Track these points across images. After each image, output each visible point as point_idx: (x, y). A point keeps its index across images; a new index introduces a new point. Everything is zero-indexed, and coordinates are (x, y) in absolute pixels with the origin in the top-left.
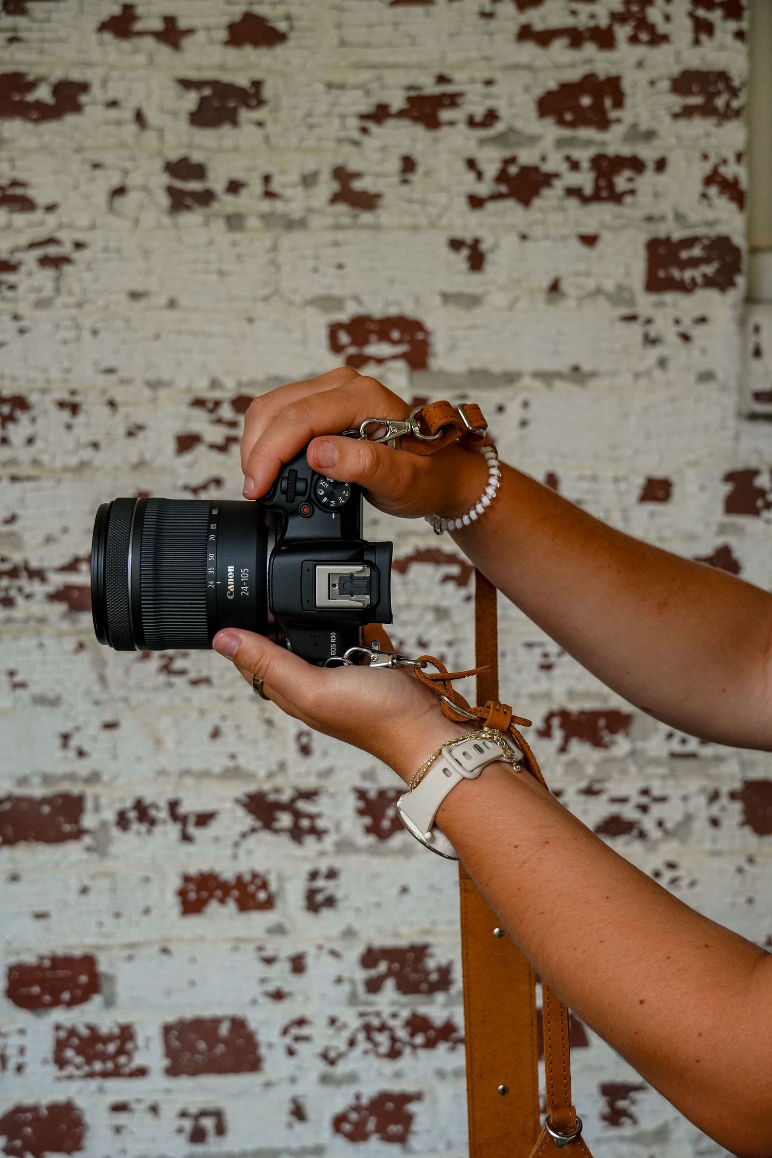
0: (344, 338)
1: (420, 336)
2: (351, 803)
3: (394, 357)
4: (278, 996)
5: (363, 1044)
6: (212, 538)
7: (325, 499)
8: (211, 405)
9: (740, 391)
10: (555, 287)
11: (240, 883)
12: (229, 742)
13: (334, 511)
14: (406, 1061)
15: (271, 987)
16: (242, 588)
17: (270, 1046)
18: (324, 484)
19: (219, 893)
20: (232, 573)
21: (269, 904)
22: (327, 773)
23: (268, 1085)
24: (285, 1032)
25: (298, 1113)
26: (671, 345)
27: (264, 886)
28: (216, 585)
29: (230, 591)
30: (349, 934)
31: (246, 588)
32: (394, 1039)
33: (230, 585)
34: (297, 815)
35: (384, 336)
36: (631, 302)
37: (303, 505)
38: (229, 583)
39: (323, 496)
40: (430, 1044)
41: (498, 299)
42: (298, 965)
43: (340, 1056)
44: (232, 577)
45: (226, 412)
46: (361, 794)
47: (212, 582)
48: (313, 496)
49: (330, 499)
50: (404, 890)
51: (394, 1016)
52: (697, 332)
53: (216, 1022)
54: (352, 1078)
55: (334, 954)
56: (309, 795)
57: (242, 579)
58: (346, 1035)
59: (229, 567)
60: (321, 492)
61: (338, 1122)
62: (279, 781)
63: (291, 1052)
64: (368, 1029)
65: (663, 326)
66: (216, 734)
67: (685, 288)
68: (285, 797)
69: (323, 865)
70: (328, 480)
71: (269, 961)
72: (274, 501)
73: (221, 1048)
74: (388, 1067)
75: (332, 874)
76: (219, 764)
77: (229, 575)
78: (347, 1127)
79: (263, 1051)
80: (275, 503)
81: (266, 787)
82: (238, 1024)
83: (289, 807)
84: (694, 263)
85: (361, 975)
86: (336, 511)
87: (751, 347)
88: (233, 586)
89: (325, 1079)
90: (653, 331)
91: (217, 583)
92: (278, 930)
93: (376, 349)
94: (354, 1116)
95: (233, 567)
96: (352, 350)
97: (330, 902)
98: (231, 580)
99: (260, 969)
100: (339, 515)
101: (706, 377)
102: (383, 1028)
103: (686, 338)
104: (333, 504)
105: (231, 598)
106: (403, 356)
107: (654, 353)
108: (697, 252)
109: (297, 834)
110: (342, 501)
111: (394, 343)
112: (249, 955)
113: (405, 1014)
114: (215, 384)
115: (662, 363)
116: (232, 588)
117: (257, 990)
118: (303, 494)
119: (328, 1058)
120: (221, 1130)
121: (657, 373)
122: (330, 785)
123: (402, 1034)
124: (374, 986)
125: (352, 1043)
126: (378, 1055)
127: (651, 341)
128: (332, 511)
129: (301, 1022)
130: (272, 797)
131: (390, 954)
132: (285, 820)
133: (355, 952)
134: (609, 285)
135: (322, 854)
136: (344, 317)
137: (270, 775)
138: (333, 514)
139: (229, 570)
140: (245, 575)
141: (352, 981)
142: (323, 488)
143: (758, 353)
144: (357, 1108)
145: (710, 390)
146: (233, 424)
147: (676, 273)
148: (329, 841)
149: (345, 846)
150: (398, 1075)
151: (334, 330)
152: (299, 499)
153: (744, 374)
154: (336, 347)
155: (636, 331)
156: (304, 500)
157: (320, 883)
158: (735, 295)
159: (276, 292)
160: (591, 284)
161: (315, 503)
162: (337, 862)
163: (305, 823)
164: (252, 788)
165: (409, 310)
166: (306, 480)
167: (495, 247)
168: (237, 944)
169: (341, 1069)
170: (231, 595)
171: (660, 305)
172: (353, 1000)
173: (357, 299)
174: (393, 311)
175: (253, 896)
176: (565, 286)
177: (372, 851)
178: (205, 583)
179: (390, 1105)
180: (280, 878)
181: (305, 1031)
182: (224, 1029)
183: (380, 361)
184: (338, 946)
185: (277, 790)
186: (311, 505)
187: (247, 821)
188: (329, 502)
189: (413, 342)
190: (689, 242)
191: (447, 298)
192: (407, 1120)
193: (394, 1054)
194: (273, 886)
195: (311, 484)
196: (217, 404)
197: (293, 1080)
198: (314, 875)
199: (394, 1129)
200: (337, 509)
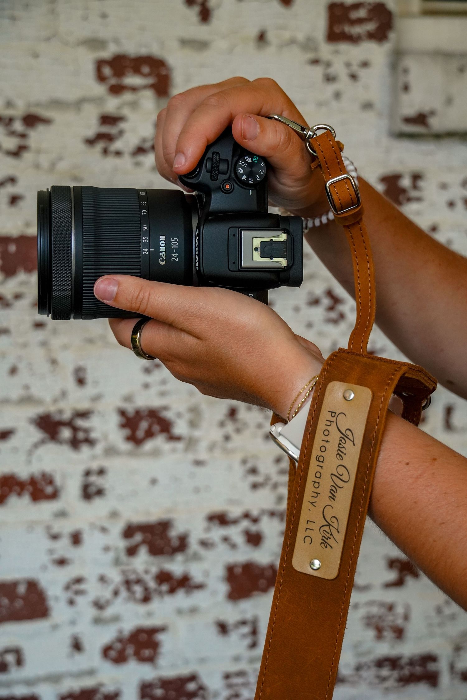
0: (107, 71)
1: (164, 72)
2: (114, 420)
3: (145, 87)
4: (62, 562)
5: (124, 593)
6: (144, 212)
7: (244, 177)
8: (7, 121)
9: (392, 115)
10: (262, 37)
11: (33, 481)
12: (23, 377)
13: (251, 188)
14: (156, 605)
15: (56, 556)
16: (172, 255)
17: (57, 599)
18: (243, 164)
19: (17, 488)
20: (164, 242)
21: (54, 496)
22: (97, 398)
23: (55, 627)
24: (67, 588)
25: (77, 646)
26: (344, 83)
27: (51, 482)
28: (150, 252)
29: (162, 257)
30: (114, 515)
31: (176, 254)
32: (146, 589)
33: (162, 252)
34: (75, 429)
35: (137, 71)
36: (316, 49)
37: (226, 182)
38: (161, 250)
39: (243, 175)
40: (172, 591)
41: (220, 44)
42: (76, 539)
43: (108, 603)
44: (164, 245)
45: (18, 126)
46: (122, 413)
47: (146, 249)
48: (233, 175)
49: (249, 176)
50: (154, 482)
51: (147, 572)
52: (363, 73)
53: (14, 585)
54: (116, 619)
55: (104, 530)
56: (84, 415)
57: (172, 247)
58: (111, 588)
59: (161, 237)
60: (241, 171)
61: (106, 651)
62: (62, 405)
63: (71, 602)
64: (128, 583)
65: (338, 68)
66: (13, 371)
67: (353, 40)
68: (67, 416)
69: (95, 465)
70: (247, 160)
71: (55, 537)
72: (199, 179)
73: (19, 604)
74: (142, 609)
75: (101, 472)
76: (16, 393)
77: (161, 243)
78: (113, 653)
79: (51, 603)
80: (200, 180)
81: (52, 409)
82: (32, 585)
83: (69, 424)
84: (360, 21)
85: (122, 544)
86: (253, 188)
87: (400, 84)
88: (164, 253)
89: (97, 621)
90: (332, 71)
91: (151, 250)
92: (62, 514)
93: (132, 80)
94: (118, 646)
95: (164, 237)
96: (113, 81)
97: (100, 492)
98: (163, 249)
99: (48, 544)
100: (255, 191)
101: (368, 106)
102: (139, 581)
103: (354, 77)
104: (251, 181)
105: (163, 263)
106: (152, 86)
107: (331, 88)
108: (362, 13)
109: (75, 443)
110: (258, 179)
111: (145, 76)
112: (40, 534)
113: (154, 570)
114: (9, 104)
115: (337, 95)
116: (164, 255)
117: (45, 559)
118: (224, 173)
119: (99, 605)
120: (19, 662)
121: (334, 104)
122: (100, 406)
123: (152, 584)
124: (132, 551)
125: (116, 593)
126: (135, 600)
127: (330, 79)
128: (249, 188)
129: (79, 580)
130: (57, 418)
131: (145, 528)
132: (66, 433)
133: (117, 528)
134: (300, 36)
135: (94, 458)
136: (107, 54)
137: (55, 401)
138: (251, 191)
139: (161, 239)
140: (175, 243)
141: (116, 549)
142: (243, 168)
143: (406, 88)
144: (120, 640)
145: (370, 116)
146: (23, 136)
147: (348, 29)
148: (99, 448)
149: (110, 451)
150: (149, 614)
151: (100, 64)
152: (221, 177)
153: (394, 104)
154: (101, 78)
155: (318, 71)
156: (226, 178)
157: (93, 479)
158: (387, 47)
159: (55, 35)
160: (287, 35)
161: (234, 180)
162: (106, 463)
163: (81, 435)
164: (40, 410)
165: (155, 51)
166: (227, 161)
167: (219, 6)
168: (31, 526)
169: (109, 612)
170: (162, 261)
171: (337, 52)
172: (117, 562)
173: (117, 41)
174: (143, 51)
175: (42, 491)
176: (271, 36)
177: (130, 454)
178: (140, 250)
179: (143, 637)
180: (64, 476)
181: (82, 587)
182: (22, 589)
183: (134, 89)
184: (106, 524)
185: (61, 412)
186: (233, 183)
187: (36, 435)
188: (248, 180)
189: (159, 76)
190: (356, 6)
191: (185, 43)
192: (154, 646)
193: (146, 599)
194: (58, 481)
195: (232, 164)
196: (11, 120)
197: (73, 623)
198: (88, 473)
199: (147, 653)
200: (253, 186)
